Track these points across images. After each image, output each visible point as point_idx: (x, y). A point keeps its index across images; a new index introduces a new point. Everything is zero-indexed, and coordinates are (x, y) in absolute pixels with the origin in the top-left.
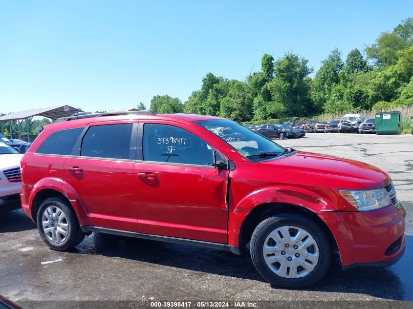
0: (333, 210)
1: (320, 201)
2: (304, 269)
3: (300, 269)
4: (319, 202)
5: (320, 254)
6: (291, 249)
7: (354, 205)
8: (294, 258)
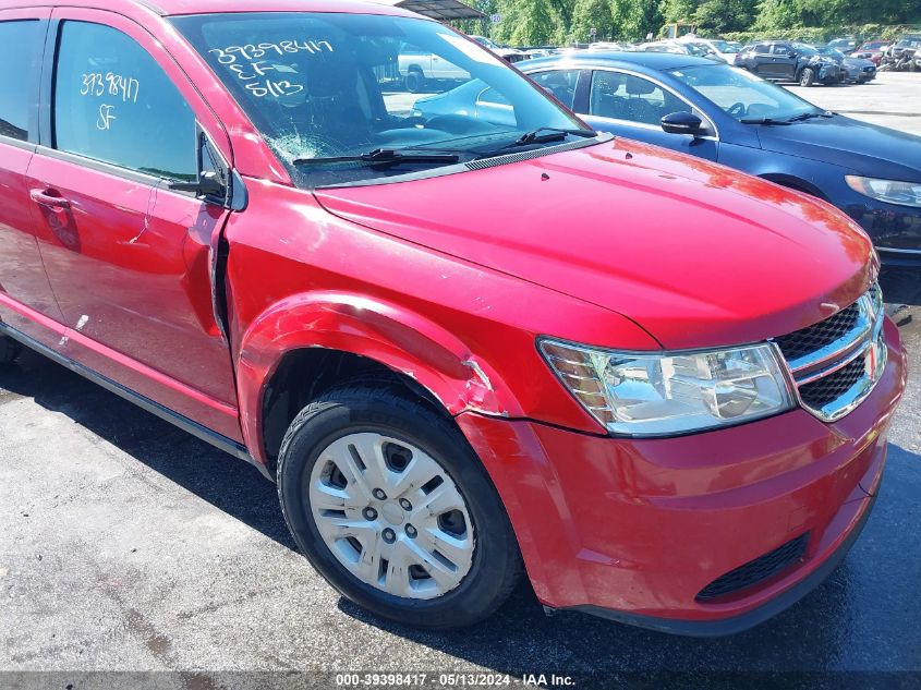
0: (505, 414)
1: (472, 370)
2: (428, 577)
3: (418, 573)
4: (469, 373)
5: (477, 544)
6: (392, 507)
7: (589, 408)
8: (402, 536)
